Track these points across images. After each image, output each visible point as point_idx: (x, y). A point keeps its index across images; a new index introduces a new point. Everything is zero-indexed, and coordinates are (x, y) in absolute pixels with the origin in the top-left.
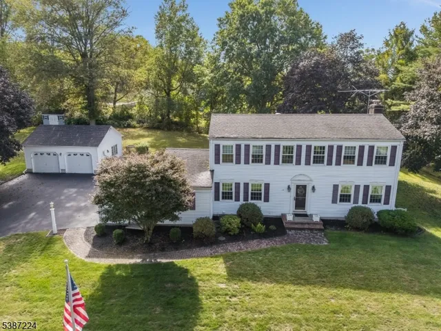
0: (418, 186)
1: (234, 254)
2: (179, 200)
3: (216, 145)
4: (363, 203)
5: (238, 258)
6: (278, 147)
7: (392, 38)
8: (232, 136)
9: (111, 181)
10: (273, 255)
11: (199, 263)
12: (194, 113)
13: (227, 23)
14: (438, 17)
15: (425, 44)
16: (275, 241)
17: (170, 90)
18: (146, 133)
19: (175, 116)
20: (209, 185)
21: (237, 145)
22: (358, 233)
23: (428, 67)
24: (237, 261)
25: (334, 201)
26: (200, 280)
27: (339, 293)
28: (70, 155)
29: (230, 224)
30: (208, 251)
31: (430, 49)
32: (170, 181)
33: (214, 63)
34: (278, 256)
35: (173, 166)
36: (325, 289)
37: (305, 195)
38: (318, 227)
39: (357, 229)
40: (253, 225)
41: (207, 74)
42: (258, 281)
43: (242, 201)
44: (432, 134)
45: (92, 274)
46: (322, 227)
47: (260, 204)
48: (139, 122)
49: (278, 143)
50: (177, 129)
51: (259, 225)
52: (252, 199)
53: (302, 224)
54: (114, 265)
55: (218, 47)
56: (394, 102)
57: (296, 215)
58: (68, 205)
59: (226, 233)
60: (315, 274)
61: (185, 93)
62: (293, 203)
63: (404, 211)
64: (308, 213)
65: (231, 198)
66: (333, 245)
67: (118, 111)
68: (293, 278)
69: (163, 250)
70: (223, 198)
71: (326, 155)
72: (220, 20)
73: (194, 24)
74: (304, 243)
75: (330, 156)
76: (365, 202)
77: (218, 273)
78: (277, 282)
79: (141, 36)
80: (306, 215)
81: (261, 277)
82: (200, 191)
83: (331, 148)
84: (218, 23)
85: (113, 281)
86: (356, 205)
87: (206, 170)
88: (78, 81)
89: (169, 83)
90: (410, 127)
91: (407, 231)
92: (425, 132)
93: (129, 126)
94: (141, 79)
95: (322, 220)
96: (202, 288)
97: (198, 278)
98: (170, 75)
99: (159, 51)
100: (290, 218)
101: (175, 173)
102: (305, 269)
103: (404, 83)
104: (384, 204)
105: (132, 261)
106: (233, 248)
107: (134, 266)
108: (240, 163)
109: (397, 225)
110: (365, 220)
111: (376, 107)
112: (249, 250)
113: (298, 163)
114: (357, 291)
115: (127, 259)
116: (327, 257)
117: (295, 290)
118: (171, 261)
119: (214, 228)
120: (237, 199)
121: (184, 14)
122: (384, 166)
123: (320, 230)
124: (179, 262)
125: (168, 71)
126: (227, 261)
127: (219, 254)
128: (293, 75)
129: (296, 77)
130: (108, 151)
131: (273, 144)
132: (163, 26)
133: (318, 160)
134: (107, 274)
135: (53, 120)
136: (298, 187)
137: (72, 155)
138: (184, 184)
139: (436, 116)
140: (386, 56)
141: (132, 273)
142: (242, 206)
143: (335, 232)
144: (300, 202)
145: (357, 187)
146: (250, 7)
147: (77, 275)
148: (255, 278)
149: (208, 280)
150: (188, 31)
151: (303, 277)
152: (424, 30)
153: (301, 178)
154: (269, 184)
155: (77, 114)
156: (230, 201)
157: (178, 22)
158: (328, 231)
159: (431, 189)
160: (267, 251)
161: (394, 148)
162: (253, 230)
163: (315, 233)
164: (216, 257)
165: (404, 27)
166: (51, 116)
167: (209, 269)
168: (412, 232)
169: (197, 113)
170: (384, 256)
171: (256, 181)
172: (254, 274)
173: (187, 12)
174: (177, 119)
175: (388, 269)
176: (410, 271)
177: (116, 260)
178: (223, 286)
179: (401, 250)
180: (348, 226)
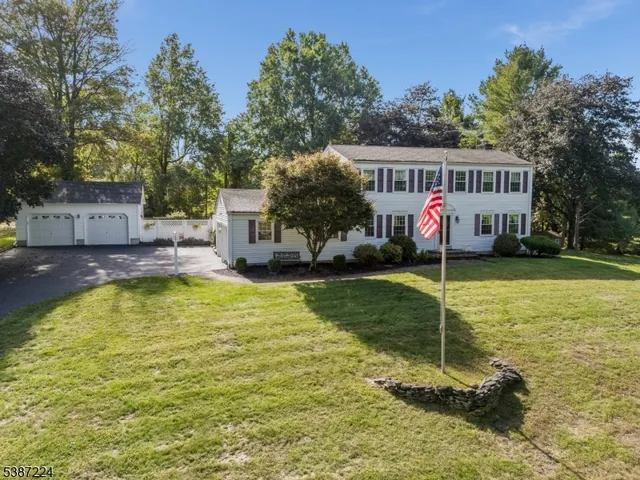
6: (421, 172)
8: (374, 159)
21: (379, 169)
22: (511, 258)
25: (477, 234)
28: (93, 218)
37: (448, 227)
39: (509, 256)
43: (384, 238)
46: (478, 256)
49: (421, 167)
54: (300, 284)
62: (438, 237)
65: (372, 235)
71: (467, 181)
75: (471, 182)
83: (471, 173)
85: (317, 292)
86: (497, 235)
104: (521, 234)
108: (382, 191)
120: (380, 235)
122: (518, 193)
131: (416, 168)
143: (490, 258)
145: (497, 216)
154: (412, 216)
158: (482, 258)
171: (400, 212)
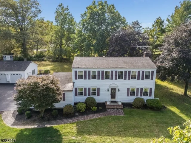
0: (166, 86)
1: (81, 122)
2: (54, 98)
3: (75, 71)
4: (140, 96)
5: (83, 124)
6: (103, 72)
7: (155, 23)
8: (82, 67)
9: (22, 90)
10: (99, 121)
11: (64, 127)
12: (73, 54)
13: (85, 16)
14: (174, 15)
15: (168, 26)
16: (101, 114)
17: (62, 45)
18: (51, 64)
19: (64, 56)
20: (71, 89)
21: (85, 71)
22: (138, 109)
23: (168, 36)
24: (82, 125)
25: (128, 95)
26: (64, 135)
27: (126, 139)
28: (11, 75)
29: (81, 107)
30: (70, 120)
31: (171, 28)
32: (51, 89)
33: (80, 33)
34: (101, 122)
35: (52, 82)
36: (120, 137)
37: (115, 93)
38: (121, 107)
39: (138, 108)
40: (91, 107)
41: (77, 38)
42: (91, 135)
43: (87, 96)
44: (169, 66)
45: (12, 134)
46: (123, 107)
47: (95, 97)
48: (48, 58)
49: (103, 70)
50: (65, 62)
51: (94, 107)
52: (92, 95)
53: (114, 106)
54: (24, 129)
55: (81, 26)
56: (156, 50)
57: (112, 102)
58: (8, 99)
59: (79, 111)
60: (117, 130)
61: (68, 46)
62: (110, 96)
63: (157, 99)
64: (117, 101)
65: (83, 95)
66: (126, 116)
67: (39, 53)
68: (107, 133)
69: (49, 121)
70: (79, 95)
72: (82, 15)
73: (72, 16)
74: (114, 115)
75: (125, 75)
76: (141, 95)
77: (73, 131)
78: (100, 135)
79: (48, 21)
80: (116, 102)
81: (92, 133)
82: (67, 92)
83: (126, 72)
84: (81, 16)
85: (22, 137)
86: (137, 97)
87: (71, 82)
88: (18, 41)
89: (61, 41)
90: (161, 62)
91: (158, 108)
92: (166, 65)
93: (43, 60)
94: (47, 40)
95: (123, 104)
96: (64, 139)
97: (63, 134)
98: (61, 38)
99: (57, 28)
100: (108, 103)
101: (53, 85)
102: (112, 128)
103: (160, 42)
104: (150, 96)
105: (33, 127)
106: (82, 119)
107: (33, 129)
108: (86, 79)
109: (154, 106)
110: (141, 104)
111: (146, 54)
112: (89, 119)
113: (112, 79)
114: (134, 138)
115: (31, 126)
116: (123, 122)
117: (107, 139)
118: (51, 126)
119: (73, 109)
120: (85, 95)
121: (68, 12)
122: (149, 80)
123: (121, 108)
124: (55, 126)
125: (60, 36)
126: (77, 125)
127: (75, 122)
128: (112, 39)
129: (113, 40)
130: (30, 73)
131: (101, 70)
132: (59, 17)
133: (120, 77)
134: (19, 134)
135: (8, 58)
136: (112, 89)
137: (13, 75)
138: (58, 89)
139: (170, 58)
140: (153, 31)
141: (32, 133)
142: (87, 98)
143: (128, 109)
144: (113, 96)
145: (138, 89)
146: (95, 10)
147: (5, 134)
148: (89, 133)
149: (67, 135)
150: (69, 19)
151: (111, 132)
152: (168, 20)
153: (114, 85)
154: (99, 88)
155: (19, 55)
156: (82, 96)
157: (65, 15)
158: (125, 109)
159: (171, 88)
160: (96, 119)
161: (153, 72)
162: (92, 110)
163: (119, 110)
164: (73, 123)
165: (160, 19)
166: (7, 56)
167: (69, 130)
168: (161, 109)
169: (74, 55)
170: (148, 120)
171: (94, 87)
172: (89, 131)
173: (69, 11)
174: (65, 57)
175: (149, 127)
176: (158, 127)
177: (25, 126)
178: (74, 138)
179: (156, 118)
180: (134, 107)
